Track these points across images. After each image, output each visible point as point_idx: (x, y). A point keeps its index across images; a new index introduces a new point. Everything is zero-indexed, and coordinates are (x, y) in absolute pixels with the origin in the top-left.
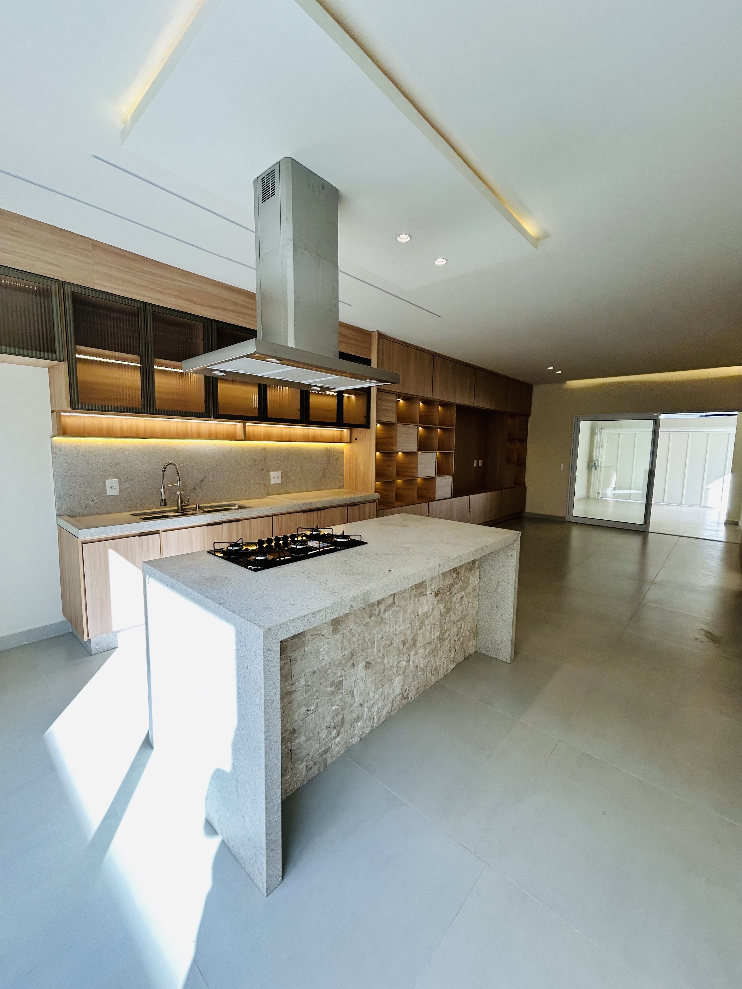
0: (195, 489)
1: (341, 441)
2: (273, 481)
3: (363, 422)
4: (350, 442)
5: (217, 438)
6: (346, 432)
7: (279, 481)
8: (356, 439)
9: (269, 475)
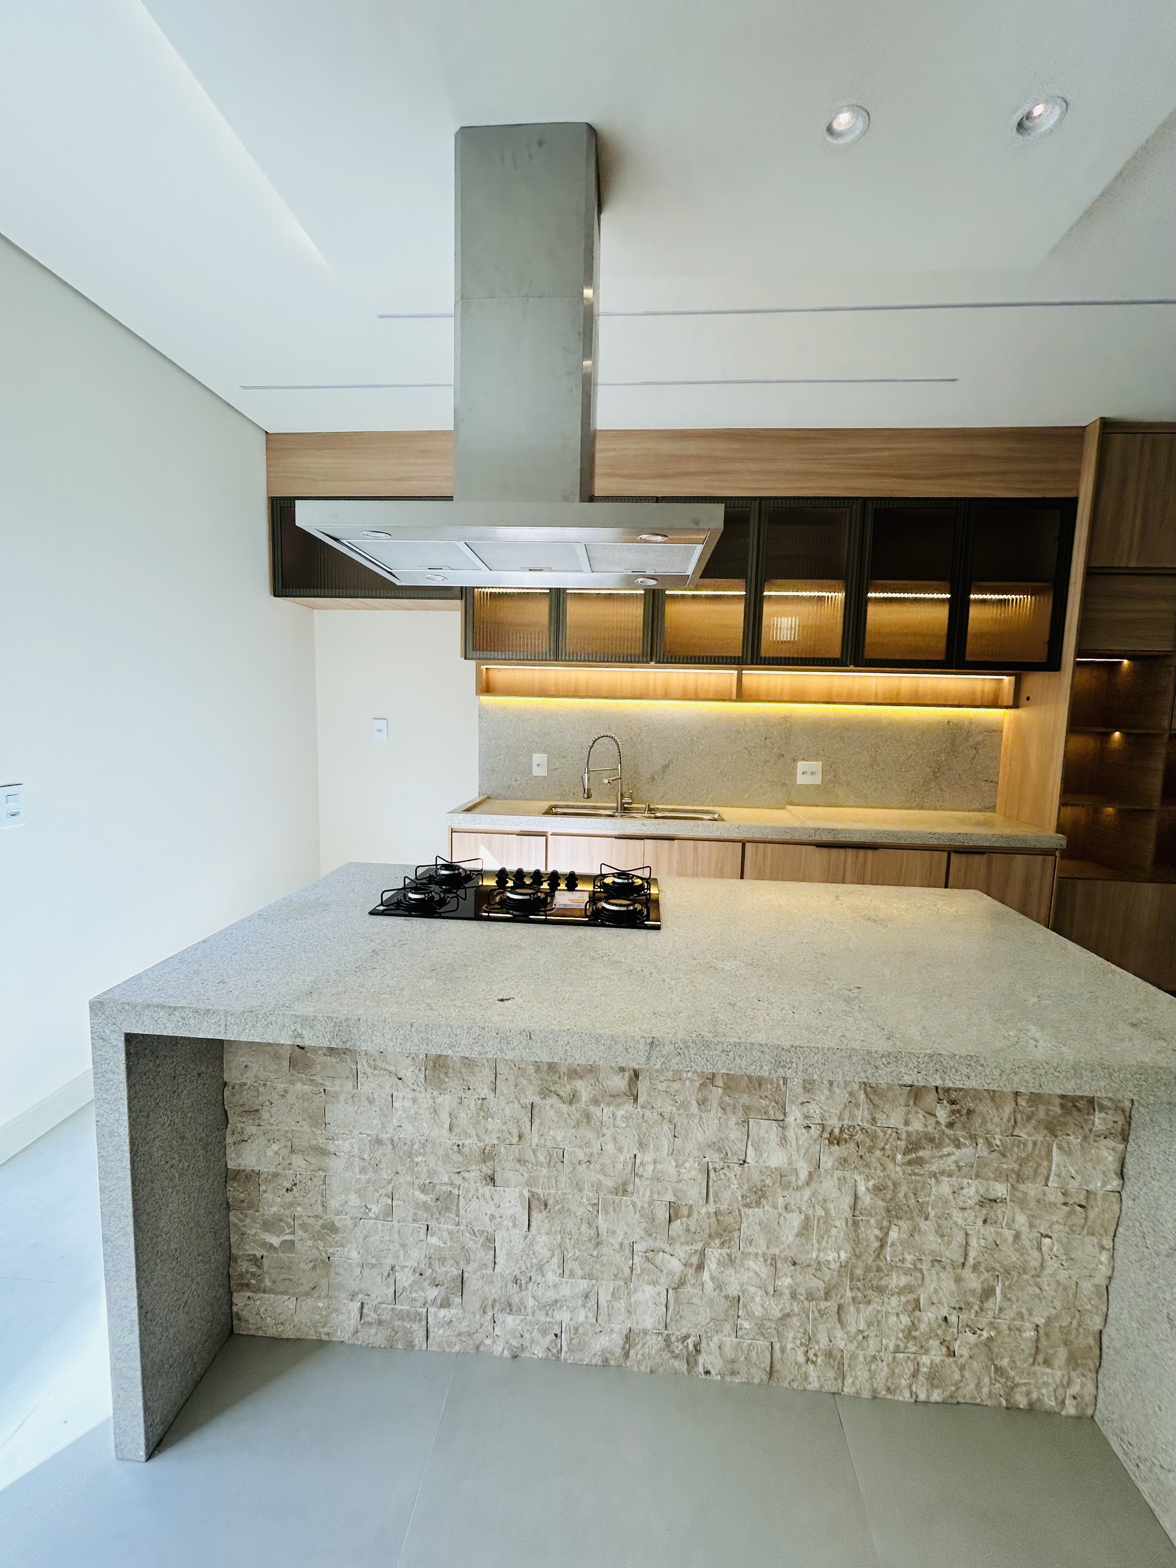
0: (653, 779)
1: (994, 704)
2: (801, 780)
3: (1041, 656)
4: (1016, 705)
5: (696, 698)
6: (1007, 681)
7: (817, 780)
8: (1028, 699)
9: (795, 768)
